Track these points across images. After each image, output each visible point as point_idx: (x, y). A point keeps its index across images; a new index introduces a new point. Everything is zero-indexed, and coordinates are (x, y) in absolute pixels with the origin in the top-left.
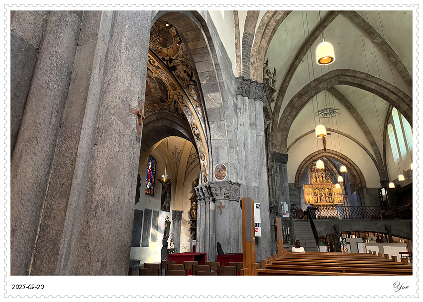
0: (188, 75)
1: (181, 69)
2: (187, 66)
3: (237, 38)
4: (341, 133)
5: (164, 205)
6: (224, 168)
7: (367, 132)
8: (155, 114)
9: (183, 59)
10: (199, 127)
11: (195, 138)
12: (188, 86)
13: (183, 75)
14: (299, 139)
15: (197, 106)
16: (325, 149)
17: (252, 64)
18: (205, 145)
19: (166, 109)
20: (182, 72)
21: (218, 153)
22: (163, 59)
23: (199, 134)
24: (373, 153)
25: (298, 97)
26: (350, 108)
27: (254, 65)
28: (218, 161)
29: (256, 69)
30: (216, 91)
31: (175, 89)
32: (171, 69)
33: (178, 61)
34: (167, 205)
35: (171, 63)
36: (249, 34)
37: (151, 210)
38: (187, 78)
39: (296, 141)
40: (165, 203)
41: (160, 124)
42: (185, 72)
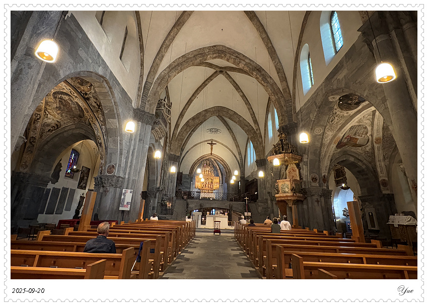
0: (97, 105)
1: (92, 100)
2: (97, 99)
3: (140, 83)
4: (223, 144)
5: (81, 185)
6: (113, 166)
7: (237, 146)
8: (75, 124)
9: (94, 95)
10: (102, 138)
11: (99, 145)
12: (97, 111)
13: (94, 104)
14: (196, 145)
15: (102, 125)
16: (211, 154)
17: (148, 101)
18: (104, 150)
19: (82, 122)
20: (93, 102)
21: (111, 157)
22: (81, 92)
23: (101, 143)
24: (239, 159)
25: (192, 120)
26: (229, 129)
27: (150, 102)
28: (110, 162)
29: (151, 105)
30: (114, 118)
31: (88, 112)
32: (86, 99)
33: (91, 96)
34: (84, 185)
35: (86, 95)
36: (149, 83)
37: (68, 189)
38: (97, 106)
39: (194, 146)
40: (82, 183)
41: (77, 131)
42: (95, 102)
